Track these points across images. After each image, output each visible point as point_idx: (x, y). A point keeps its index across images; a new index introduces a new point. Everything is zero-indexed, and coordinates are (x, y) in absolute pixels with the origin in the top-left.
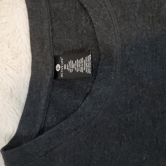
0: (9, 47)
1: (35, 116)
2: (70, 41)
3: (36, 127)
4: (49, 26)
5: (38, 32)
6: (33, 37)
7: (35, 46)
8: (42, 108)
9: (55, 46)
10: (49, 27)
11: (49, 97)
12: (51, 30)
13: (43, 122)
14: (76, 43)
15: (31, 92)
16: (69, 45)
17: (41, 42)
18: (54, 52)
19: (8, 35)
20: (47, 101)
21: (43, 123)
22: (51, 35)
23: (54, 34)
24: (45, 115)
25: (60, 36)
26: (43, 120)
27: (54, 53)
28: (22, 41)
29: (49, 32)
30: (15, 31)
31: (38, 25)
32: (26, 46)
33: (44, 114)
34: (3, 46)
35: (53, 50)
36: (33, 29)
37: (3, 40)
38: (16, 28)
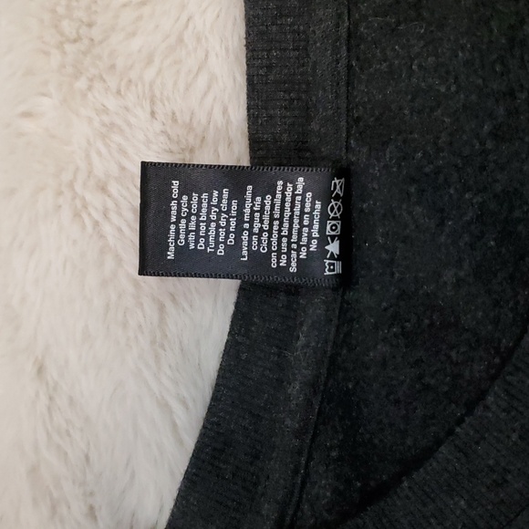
0: (153, 114)
1: (257, 457)
2: (443, 89)
3: (258, 513)
4: (340, 16)
5: (285, 50)
6: (261, 72)
7: (271, 117)
8: (288, 422)
9: (358, 120)
10: (337, 25)
11: (324, 371)
12: (345, 35)
13: (292, 493)
14: (474, 97)
15: (239, 339)
16: (432, 110)
17: (299, 99)
18: (348, 148)
19: (149, 60)
20: (315, 393)
21: (295, 499)
22: (343, 62)
23: (358, 59)
24: (303, 461)
25: (391, 66)
26: (294, 485)
27: (350, 156)
28: (209, 87)
29: (336, 50)
30: (180, 40)
31: (288, 16)
32: (225, 111)
33: (300, 453)
34: (127, 109)
35: (348, 137)
36: (262, 33)
37: (130, 81)
38: (187, 26)
